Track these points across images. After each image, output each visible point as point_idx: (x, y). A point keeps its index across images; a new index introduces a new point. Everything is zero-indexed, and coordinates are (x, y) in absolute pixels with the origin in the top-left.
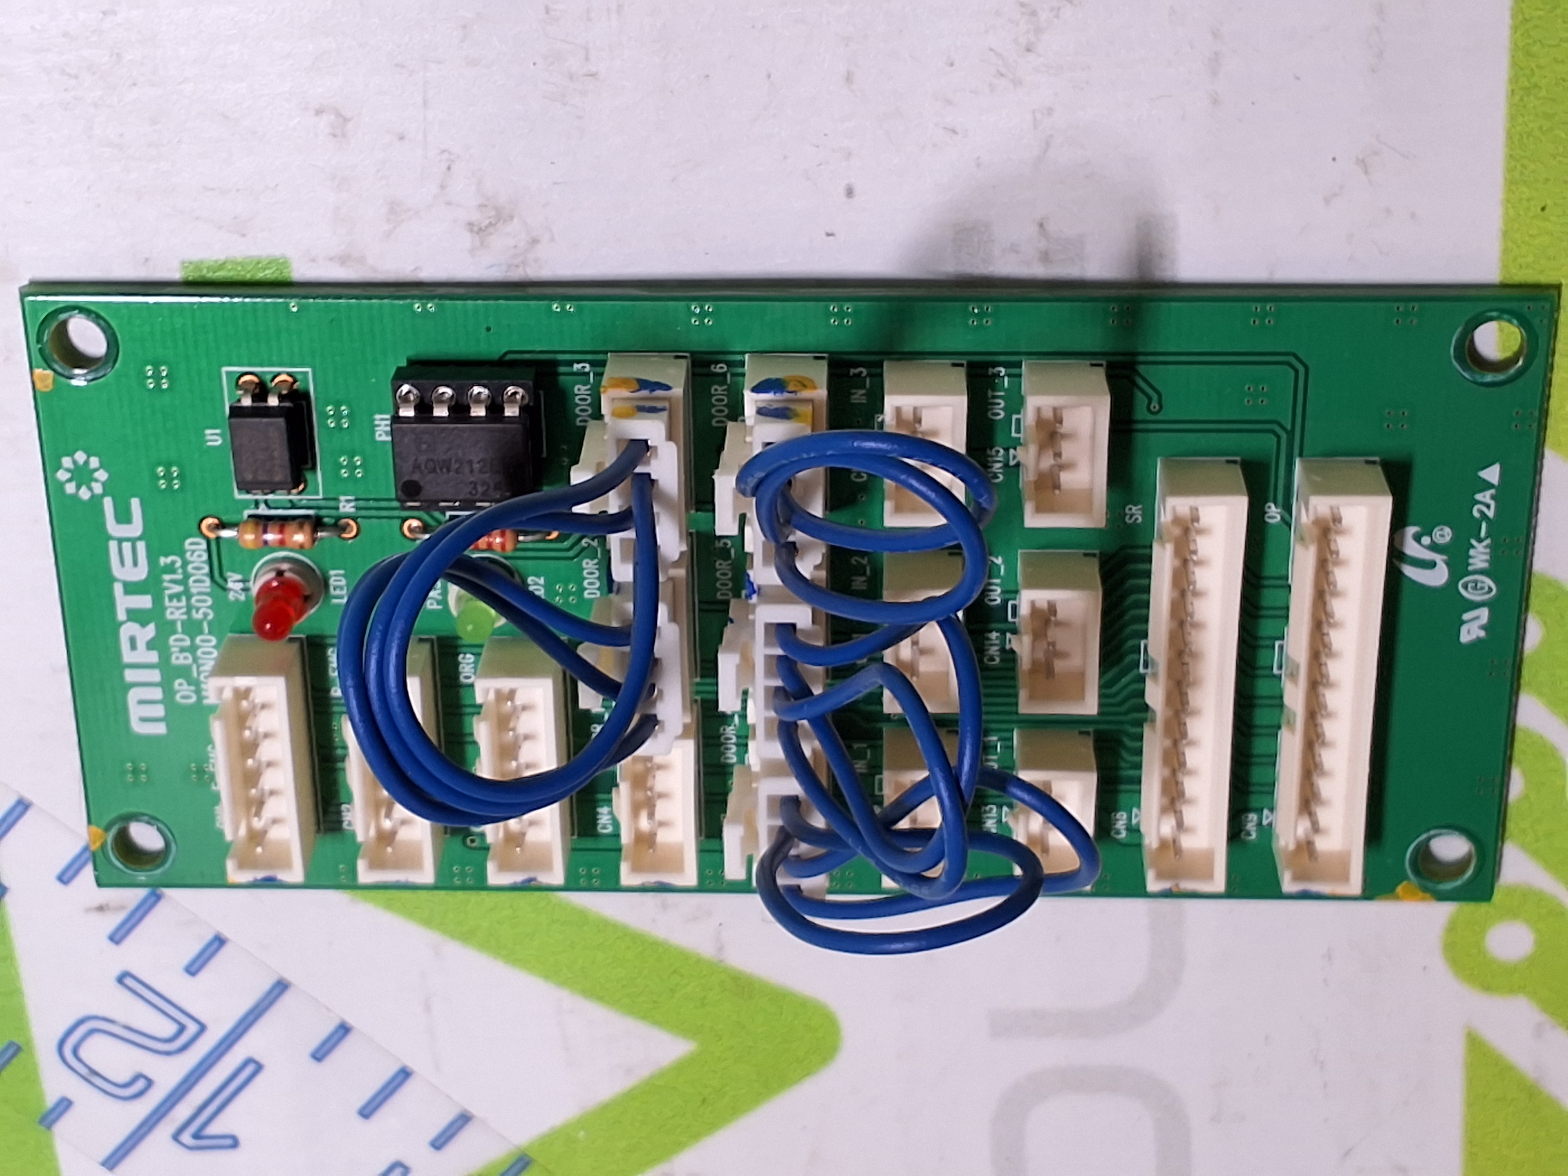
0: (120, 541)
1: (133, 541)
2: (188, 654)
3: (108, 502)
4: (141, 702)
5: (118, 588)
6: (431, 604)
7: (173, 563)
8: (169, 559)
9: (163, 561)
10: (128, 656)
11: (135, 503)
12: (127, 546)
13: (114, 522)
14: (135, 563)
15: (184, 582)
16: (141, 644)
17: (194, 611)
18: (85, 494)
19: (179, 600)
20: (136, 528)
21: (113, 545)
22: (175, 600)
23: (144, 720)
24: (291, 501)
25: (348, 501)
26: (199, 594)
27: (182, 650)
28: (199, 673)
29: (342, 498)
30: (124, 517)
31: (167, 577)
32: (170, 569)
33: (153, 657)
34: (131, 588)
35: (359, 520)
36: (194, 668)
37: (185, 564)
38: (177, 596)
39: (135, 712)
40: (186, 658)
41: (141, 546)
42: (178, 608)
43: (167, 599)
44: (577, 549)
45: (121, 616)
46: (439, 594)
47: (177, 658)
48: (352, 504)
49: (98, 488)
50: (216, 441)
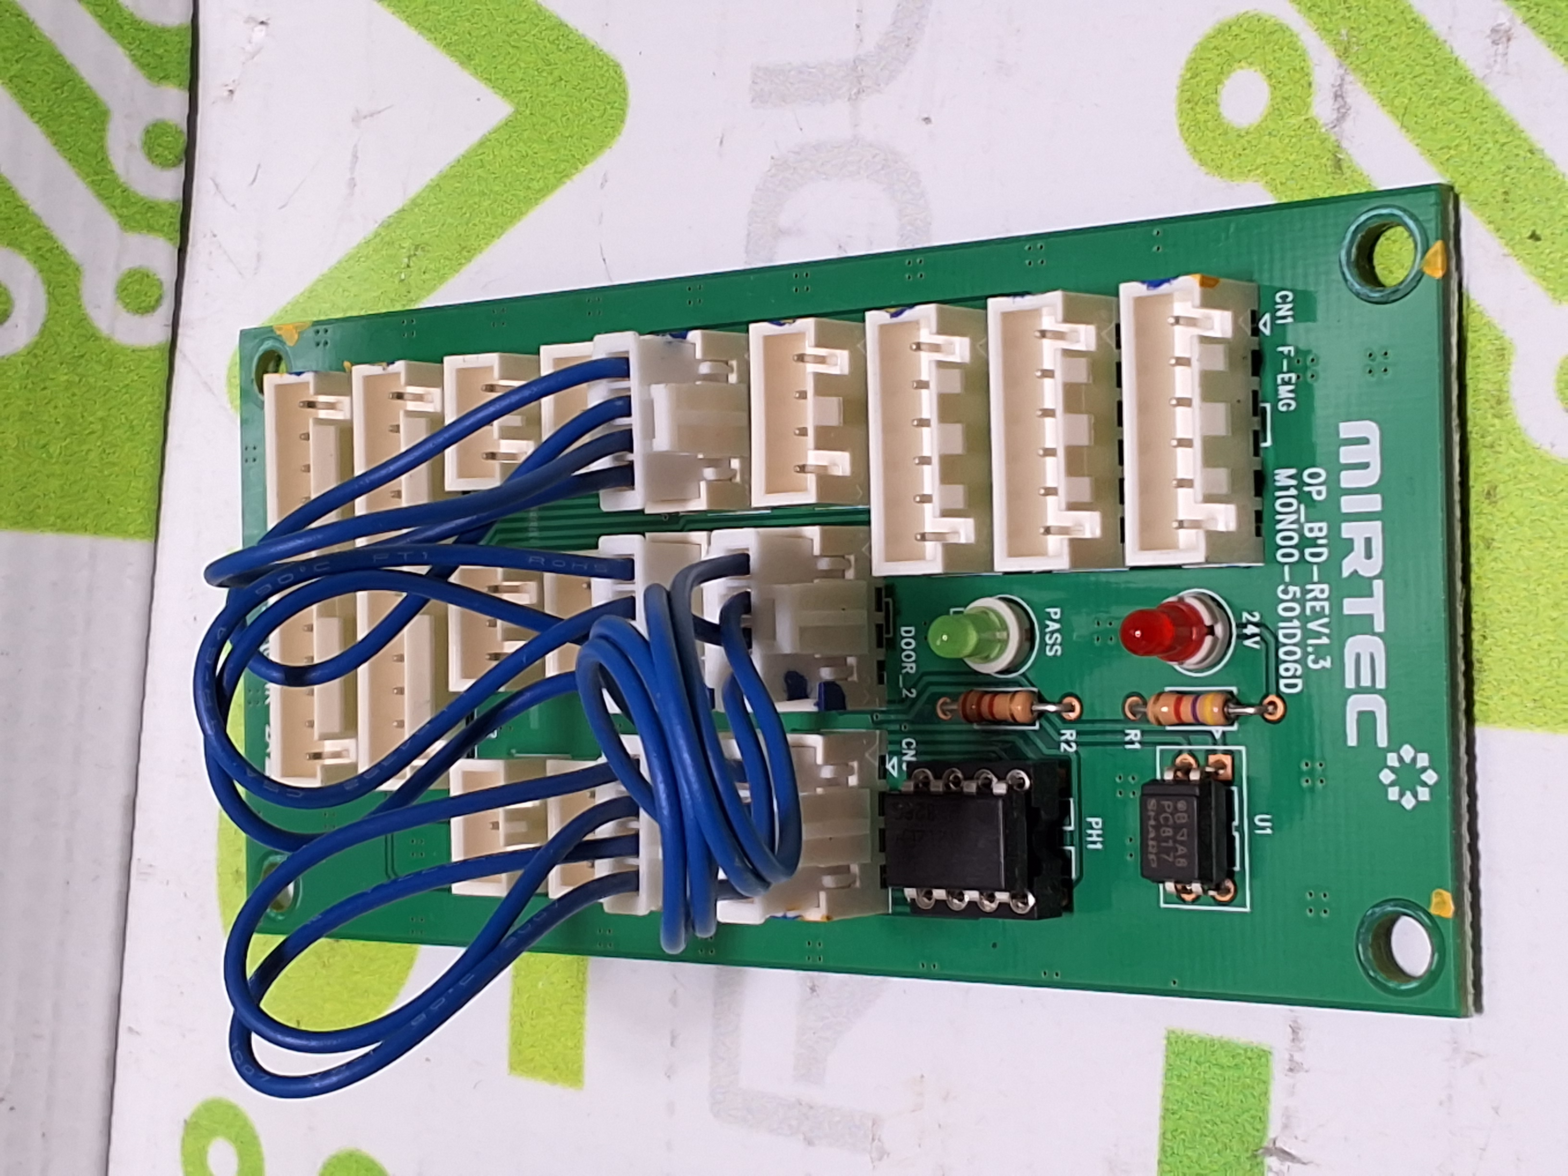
0: (1372, 690)
1: (1359, 690)
2: (1308, 535)
3: (1382, 741)
4: (1366, 466)
5: (1379, 627)
6: (1056, 614)
7: (1315, 662)
8: (1322, 663)
9: (1327, 663)
10: (1374, 529)
11: (1352, 741)
12: (1366, 682)
13: (1377, 715)
14: (1358, 656)
15: (1308, 634)
16: (1359, 546)
17: (1298, 595)
18: (1407, 752)
19: (1313, 608)
20: (1355, 705)
21: (1381, 684)
22: (1318, 609)
23: (1365, 441)
24: (1190, 744)
25: (1132, 743)
26: (1290, 620)
27: (1313, 542)
28: (1297, 511)
29: (1137, 746)
30: (1366, 719)
31: (1325, 640)
32: (1320, 653)
33: (1347, 530)
34: (1363, 625)
35: (1122, 717)
36: (1303, 519)
37: (1302, 661)
38: (1317, 615)
39: (1372, 453)
40: (1311, 530)
41: (1350, 684)
42: (1315, 599)
43: (1327, 612)
44: (920, 685)
45: (1378, 585)
46: (1048, 626)
47: (1320, 530)
48: (1127, 739)
49: (1392, 759)
50: (1262, 820)
